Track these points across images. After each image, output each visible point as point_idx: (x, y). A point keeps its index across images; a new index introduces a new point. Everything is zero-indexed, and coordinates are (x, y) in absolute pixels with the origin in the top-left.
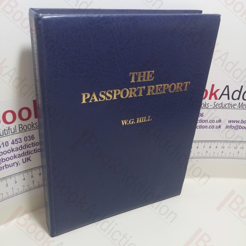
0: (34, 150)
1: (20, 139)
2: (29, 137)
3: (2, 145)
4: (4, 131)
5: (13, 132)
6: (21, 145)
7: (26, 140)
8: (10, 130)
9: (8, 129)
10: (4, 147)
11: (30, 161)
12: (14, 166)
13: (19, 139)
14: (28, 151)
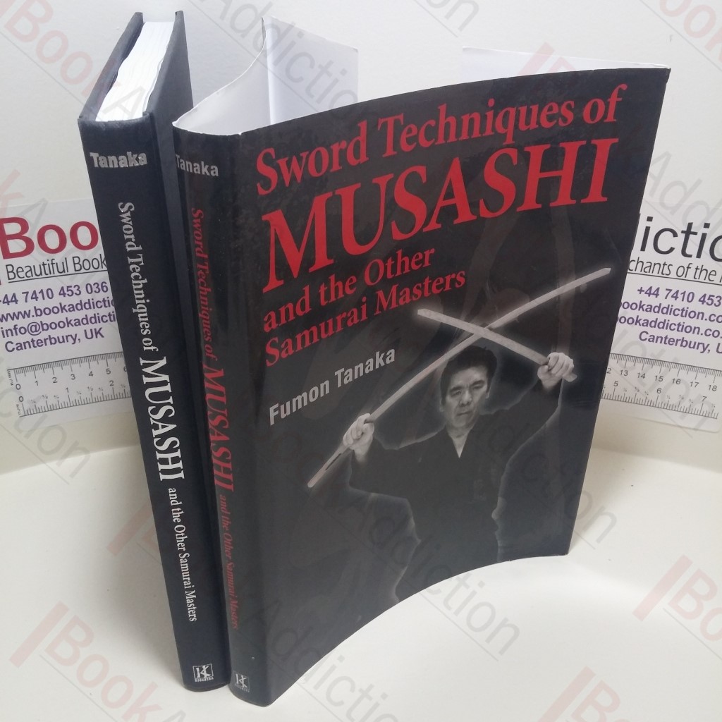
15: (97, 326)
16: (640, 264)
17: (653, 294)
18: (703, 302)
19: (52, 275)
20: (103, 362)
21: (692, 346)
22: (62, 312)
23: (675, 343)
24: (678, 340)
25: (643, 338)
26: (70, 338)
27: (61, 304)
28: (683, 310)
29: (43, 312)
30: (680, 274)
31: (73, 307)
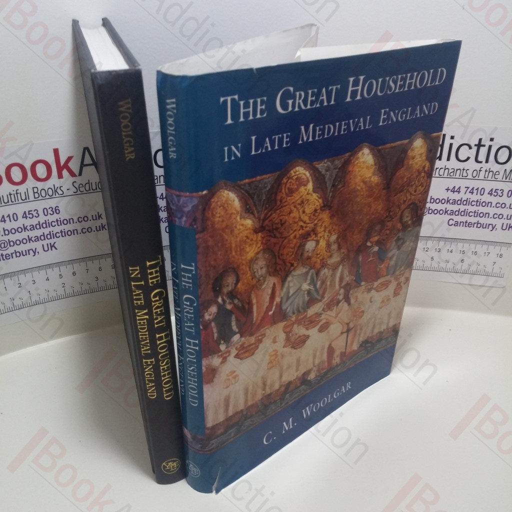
0: (61, 232)
1: (36, 211)
2: (51, 209)
3: (8, 218)
4: (9, 196)
5: (24, 198)
6: (39, 222)
7: (46, 214)
8: (19, 195)
9: (15, 192)
10: (10, 221)
11: (56, 249)
12: (29, 254)
13: (34, 211)
14: (50, 232)
15: (52, 241)
16: (447, 170)
17: (456, 191)
18: (491, 194)
19: (17, 202)
20: (56, 269)
21: (484, 227)
22: (25, 231)
23: (472, 226)
24: (474, 223)
25: (450, 224)
26: (31, 252)
27: (24, 225)
28: (477, 201)
29: (10, 232)
30: (474, 175)
31: (33, 227)
